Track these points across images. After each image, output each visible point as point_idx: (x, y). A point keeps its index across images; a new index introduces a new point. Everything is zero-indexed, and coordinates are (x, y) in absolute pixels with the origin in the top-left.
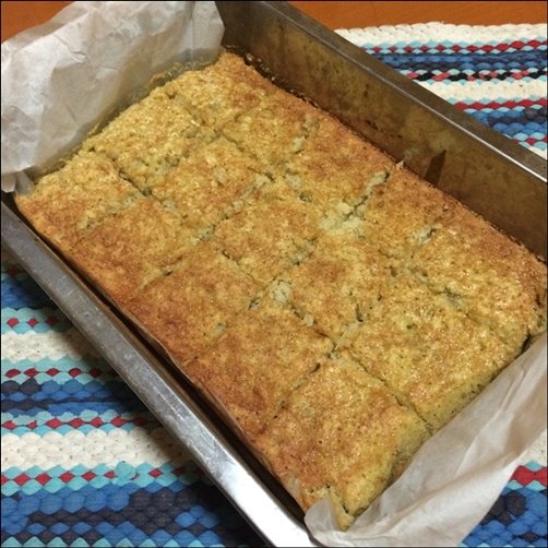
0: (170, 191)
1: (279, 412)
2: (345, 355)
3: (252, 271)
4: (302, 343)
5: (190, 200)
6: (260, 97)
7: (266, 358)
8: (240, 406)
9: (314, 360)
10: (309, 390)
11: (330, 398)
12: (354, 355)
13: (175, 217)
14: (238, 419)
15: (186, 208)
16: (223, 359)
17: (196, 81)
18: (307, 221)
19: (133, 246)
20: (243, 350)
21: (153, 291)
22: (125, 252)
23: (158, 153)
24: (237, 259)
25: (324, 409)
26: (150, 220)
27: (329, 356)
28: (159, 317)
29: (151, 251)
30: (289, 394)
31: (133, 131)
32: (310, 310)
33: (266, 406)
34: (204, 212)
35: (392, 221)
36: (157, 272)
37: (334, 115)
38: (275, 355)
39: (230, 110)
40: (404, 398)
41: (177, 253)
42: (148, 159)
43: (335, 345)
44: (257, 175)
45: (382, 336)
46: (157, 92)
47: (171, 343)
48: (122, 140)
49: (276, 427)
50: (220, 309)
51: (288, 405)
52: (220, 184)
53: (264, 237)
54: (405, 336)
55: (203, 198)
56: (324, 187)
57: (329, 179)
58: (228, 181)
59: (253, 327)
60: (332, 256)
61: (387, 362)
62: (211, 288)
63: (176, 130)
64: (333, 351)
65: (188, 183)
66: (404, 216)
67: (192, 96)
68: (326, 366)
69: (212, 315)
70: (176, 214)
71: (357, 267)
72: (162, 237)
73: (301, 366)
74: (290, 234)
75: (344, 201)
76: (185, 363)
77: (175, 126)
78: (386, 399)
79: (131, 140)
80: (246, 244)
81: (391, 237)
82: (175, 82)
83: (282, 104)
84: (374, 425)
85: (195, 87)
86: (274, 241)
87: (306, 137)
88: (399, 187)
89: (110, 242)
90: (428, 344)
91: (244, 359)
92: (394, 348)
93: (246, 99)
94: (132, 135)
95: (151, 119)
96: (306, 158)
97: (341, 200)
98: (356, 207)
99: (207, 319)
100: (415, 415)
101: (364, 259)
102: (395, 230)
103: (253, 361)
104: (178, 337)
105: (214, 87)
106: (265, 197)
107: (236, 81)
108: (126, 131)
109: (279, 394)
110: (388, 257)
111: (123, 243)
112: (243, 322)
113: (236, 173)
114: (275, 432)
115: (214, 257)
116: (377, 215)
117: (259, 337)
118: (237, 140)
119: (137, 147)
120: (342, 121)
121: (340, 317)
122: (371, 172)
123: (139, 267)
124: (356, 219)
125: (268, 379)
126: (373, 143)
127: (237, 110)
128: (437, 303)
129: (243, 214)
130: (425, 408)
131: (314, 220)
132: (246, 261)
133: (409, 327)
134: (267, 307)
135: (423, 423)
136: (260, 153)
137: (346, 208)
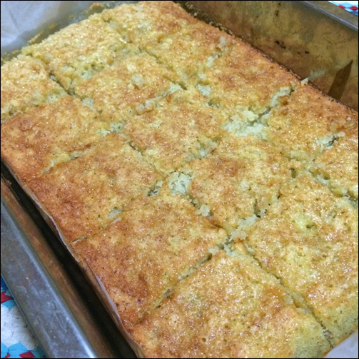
0: (90, 89)
1: (163, 302)
2: (239, 247)
3: (155, 161)
4: (195, 231)
5: (107, 98)
6: (183, 26)
7: (156, 244)
8: (123, 291)
9: (206, 250)
10: (197, 281)
11: (219, 292)
12: (250, 249)
13: (92, 111)
14: (117, 305)
15: (102, 103)
16: (113, 241)
17: (129, 10)
18: (213, 122)
19: (47, 132)
20: (135, 234)
21: (57, 173)
22: (38, 136)
23: (86, 60)
24: (142, 150)
25: (212, 303)
26: (68, 112)
27: (223, 248)
28: (57, 196)
29: (62, 138)
30: (175, 282)
31: (68, 42)
32: (207, 201)
33: (149, 294)
34: (117, 109)
35: (294, 128)
36: (64, 156)
37: (246, 41)
38: (166, 242)
39: (155, 32)
40: (301, 300)
41: (87, 141)
42: (76, 64)
43: (229, 236)
44: (171, 83)
45: (280, 232)
46: (95, 16)
47: (64, 222)
48: (57, 49)
49: (158, 318)
50: (119, 193)
51: (173, 295)
52: (136, 87)
53: (170, 133)
54: (305, 235)
55: (119, 98)
56: (232, 95)
57: (237, 90)
58: (144, 85)
59: (148, 213)
60: (234, 154)
61: (284, 259)
62: (112, 173)
63: (105, 45)
64: (227, 244)
65: (108, 85)
66: (307, 124)
67: (124, 21)
68: (217, 256)
69: (109, 199)
70: (92, 108)
71: (258, 164)
72: (75, 126)
73: (192, 255)
74: (196, 132)
75: (250, 109)
76: (75, 242)
77: (106, 41)
78: (281, 299)
79: (65, 49)
80: (152, 137)
81: (294, 141)
82: (111, 10)
83: (201, 30)
84: (266, 326)
85: (127, 15)
86: (179, 137)
87: (219, 56)
88: (303, 100)
89: (26, 127)
90: (330, 245)
91: (134, 243)
92: (292, 245)
93: (170, 25)
94: (66, 45)
95: (85, 34)
96: (218, 71)
97: (247, 108)
98: (260, 115)
99: (104, 202)
100: (313, 320)
101: (265, 158)
102: (298, 135)
103: (143, 245)
104: (73, 216)
105: (143, 16)
106: (176, 100)
107: (163, 12)
108: (61, 43)
109: (165, 282)
110: (290, 159)
111: (39, 129)
112: (140, 207)
113: (152, 80)
114: (156, 323)
115: (121, 147)
116: (281, 122)
117: (152, 222)
118: (157, 55)
119: (69, 54)
120: (252, 46)
121: (237, 209)
122: (277, 87)
123: (49, 151)
124: (260, 125)
125: (155, 265)
126: (280, 64)
127: (161, 32)
128: (339, 205)
129: (154, 113)
130: (325, 312)
131: (219, 122)
132: (149, 152)
133: (308, 227)
134: (165, 195)
135: (321, 330)
136: (176, 65)
137: (251, 116)
